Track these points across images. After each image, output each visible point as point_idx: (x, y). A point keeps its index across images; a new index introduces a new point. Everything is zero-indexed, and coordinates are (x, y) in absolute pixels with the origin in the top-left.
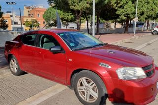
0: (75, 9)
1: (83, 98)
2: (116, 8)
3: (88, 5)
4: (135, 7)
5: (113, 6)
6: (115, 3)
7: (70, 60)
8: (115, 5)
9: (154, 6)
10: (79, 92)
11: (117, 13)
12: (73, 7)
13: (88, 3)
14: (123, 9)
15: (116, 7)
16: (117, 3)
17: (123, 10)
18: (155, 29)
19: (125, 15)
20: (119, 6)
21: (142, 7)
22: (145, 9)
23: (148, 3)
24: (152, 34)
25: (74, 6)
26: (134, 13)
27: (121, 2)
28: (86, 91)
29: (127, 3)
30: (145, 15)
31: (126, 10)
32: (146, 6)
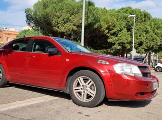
0: (59, 30)
1: (80, 99)
2: (108, 35)
3: (75, 27)
4: (131, 35)
5: (104, 31)
6: (107, 28)
7: (67, 60)
8: (107, 31)
9: (155, 36)
10: (75, 93)
11: (109, 40)
12: (56, 28)
13: (74, 25)
14: (117, 36)
15: (108, 33)
16: (109, 29)
17: (117, 38)
18: (159, 65)
19: (119, 44)
20: (111, 32)
21: (140, 36)
22: (143, 39)
23: (147, 32)
24: (156, 71)
25: (58, 27)
26: (131, 43)
27: (114, 29)
28: (82, 91)
29: (121, 30)
30: (144, 46)
31: (120, 38)
32: (145, 35)
